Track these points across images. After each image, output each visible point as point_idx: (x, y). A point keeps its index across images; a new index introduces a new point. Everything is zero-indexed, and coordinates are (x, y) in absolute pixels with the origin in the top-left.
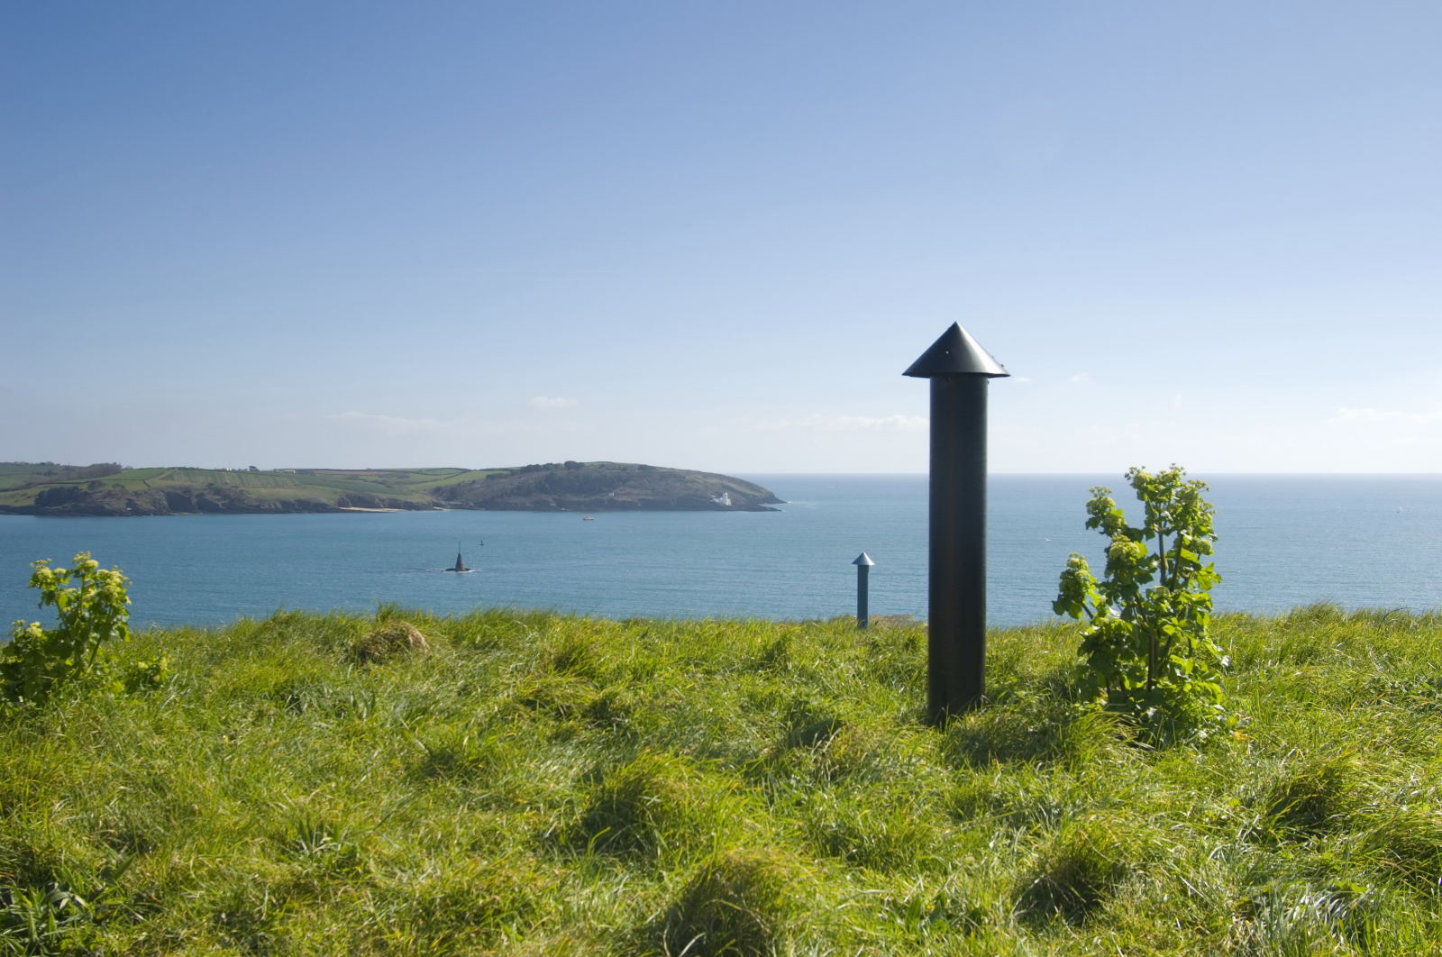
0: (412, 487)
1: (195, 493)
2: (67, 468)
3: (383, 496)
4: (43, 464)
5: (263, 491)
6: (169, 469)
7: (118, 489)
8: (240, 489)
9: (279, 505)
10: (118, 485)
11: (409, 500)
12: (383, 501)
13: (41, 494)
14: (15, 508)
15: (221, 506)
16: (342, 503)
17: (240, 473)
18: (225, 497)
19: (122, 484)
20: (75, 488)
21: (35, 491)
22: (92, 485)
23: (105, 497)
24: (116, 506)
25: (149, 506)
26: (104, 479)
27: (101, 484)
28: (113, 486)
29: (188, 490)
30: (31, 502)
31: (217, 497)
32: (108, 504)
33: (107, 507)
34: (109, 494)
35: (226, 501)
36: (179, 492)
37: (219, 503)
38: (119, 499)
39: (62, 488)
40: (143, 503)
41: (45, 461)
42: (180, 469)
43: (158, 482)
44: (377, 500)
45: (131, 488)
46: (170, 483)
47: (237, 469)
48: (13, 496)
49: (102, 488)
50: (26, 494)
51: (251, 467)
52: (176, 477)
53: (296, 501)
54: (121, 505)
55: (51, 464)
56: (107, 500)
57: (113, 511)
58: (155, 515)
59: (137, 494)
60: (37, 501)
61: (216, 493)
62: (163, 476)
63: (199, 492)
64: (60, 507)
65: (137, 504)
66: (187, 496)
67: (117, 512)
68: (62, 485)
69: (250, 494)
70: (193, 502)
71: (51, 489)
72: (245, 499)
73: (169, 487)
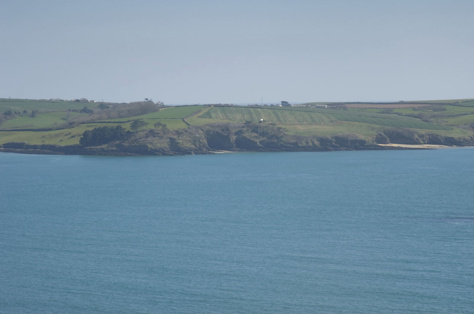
0: (451, 121)
1: (233, 131)
2: (102, 106)
3: (423, 132)
4: (77, 101)
5: (301, 128)
6: (205, 106)
7: (161, 127)
8: (278, 126)
9: (317, 143)
10: (159, 124)
11: (450, 136)
12: (422, 136)
13: (86, 134)
14: (60, 147)
15: (258, 143)
16: (380, 139)
17: (273, 108)
18: (263, 134)
19: (163, 122)
20: (118, 127)
21: (80, 130)
22: (135, 124)
23: (147, 136)
24: (159, 145)
25: (190, 145)
26: (144, 117)
27: (144, 124)
28: (155, 125)
29: (226, 128)
30: (76, 142)
31: (256, 135)
32: (151, 143)
33: (150, 146)
34: (152, 133)
35: (265, 138)
36: (217, 129)
37: (255, 140)
38: (161, 137)
39: (105, 127)
40: (184, 142)
41: (79, 99)
42: (216, 106)
43: (196, 121)
44: (416, 136)
45: (172, 126)
46: (208, 121)
47: (269, 105)
48: (57, 136)
49: (145, 128)
50: (70, 133)
51: (283, 102)
52: (213, 115)
53: (333, 137)
54: (163, 144)
55: (85, 101)
56: (149, 139)
57: (156, 150)
58: (196, 154)
59: (178, 133)
60: (82, 140)
61: (254, 131)
62: (201, 114)
63: (237, 130)
64: (104, 146)
65: (178, 143)
66: (226, 134)
67: (159, 152)
68: (105, 124)
69: (287, 131)
70: (231, 140)
71: (95, 129)
72: (282, 137)
73: (207, 125)
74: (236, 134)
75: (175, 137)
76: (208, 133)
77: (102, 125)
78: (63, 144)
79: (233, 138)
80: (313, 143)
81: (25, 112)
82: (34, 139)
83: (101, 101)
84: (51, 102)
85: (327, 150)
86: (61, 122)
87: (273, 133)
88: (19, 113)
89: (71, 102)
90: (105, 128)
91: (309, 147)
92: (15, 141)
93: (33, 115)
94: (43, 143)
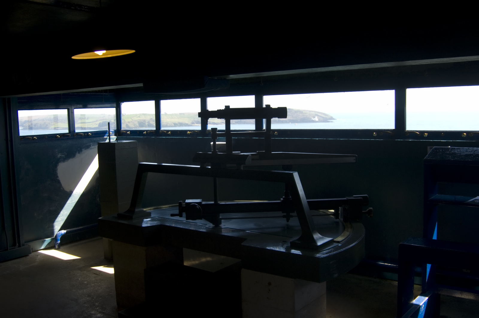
6: (139, 114)
13: (100, 123)
19: (124, 119)
40: (131, 125)
42: (142, 114)
43: (135, 118)
46: (139, 118)
62: (137, 116)
66: (144, 123)
75: (128, 124)
76: (139, 122)
77: (105, 121)
78: (93, 127)
79: (147, 124)
80: (172, 124)
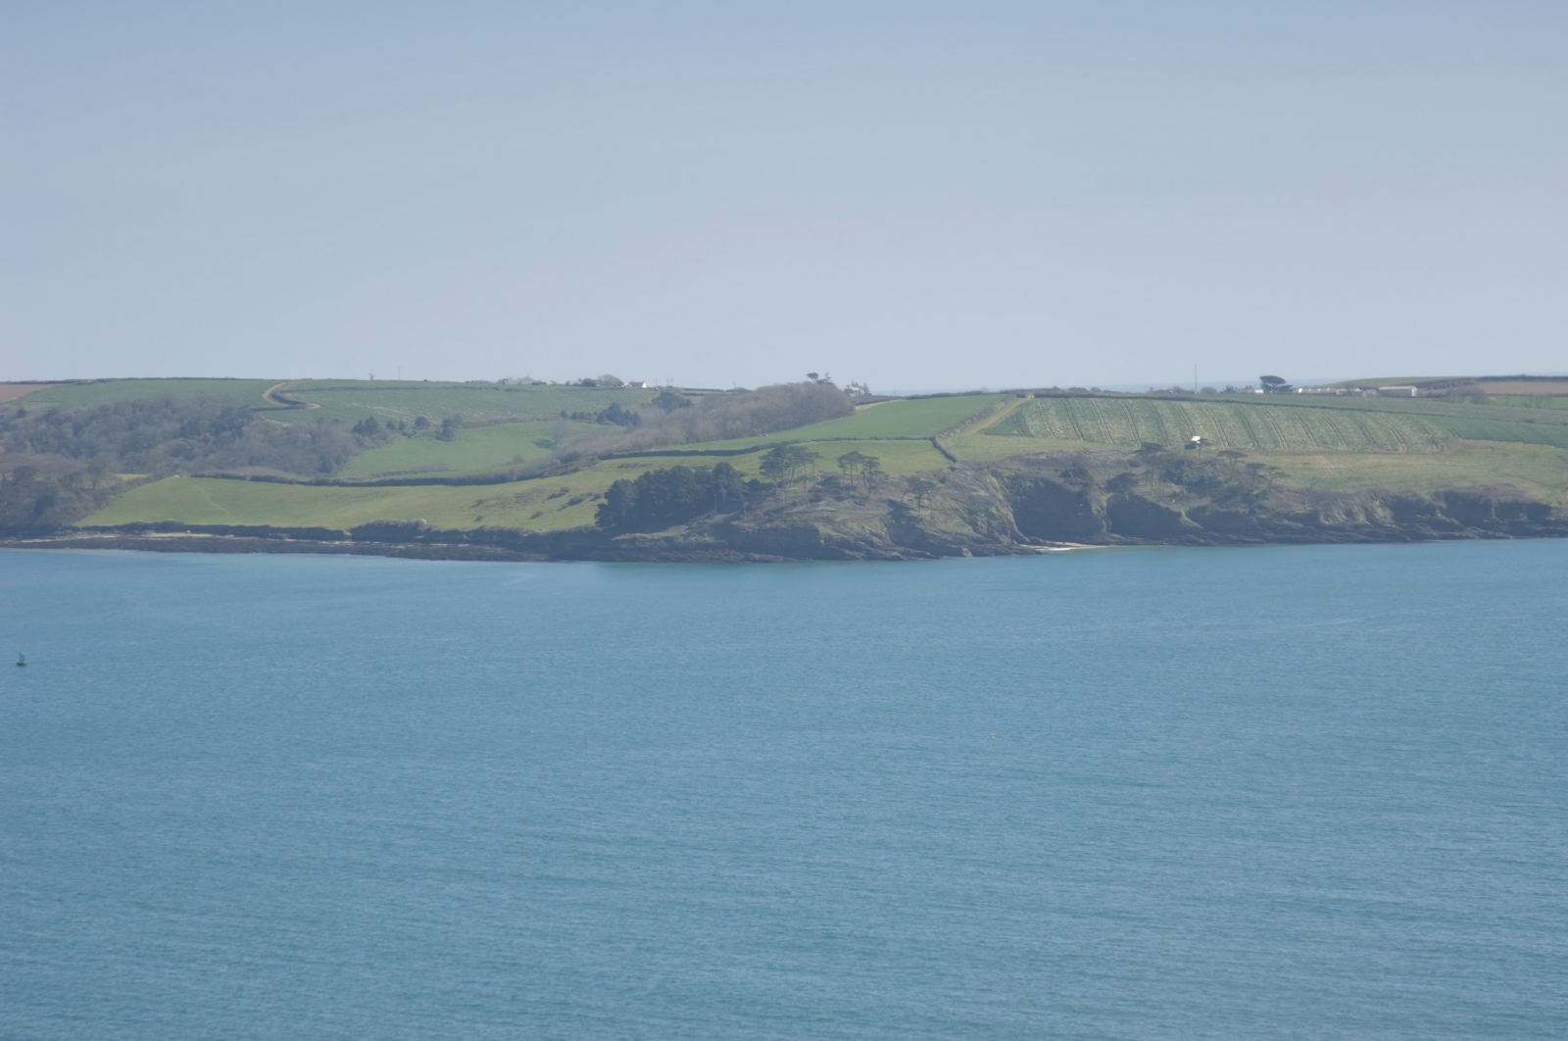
1: (1100, 477)
2: (668, 398)
4: (588, 384)
5: (1330, 467)
6: (1008, 395)
7: (860, 467)
8: (1249, 460)
9: (1382, 514)
10: (852, 458)
13: (615, 492)
14: (534, 536)
15: (1185, 518)
17: (1231, 397)
18: (1200, 487)
19: (867, 452)
20: (720, 470)
21: (597, 480)
22: (777, 459)
23: (816, 498)
24: (856, 527)
25: (956, 526)
26: (804, 436)
27: (803, 456)
28: (842, 461)
29: (1077, 469)
30: (585, 517)
31: (1177, 489)
32: (828, 520)
33: (824, 530)
34: (831, 487)
35: (1206, 501)
36: (1047, 473)
37: (1176, 507)
38: (861, 501)
39: (679, 468)
40: (937, 516)
41: (594, 377)
42: (1042, 394)
43: (978, 444)
45: (900, 463)
46: (1016, 444)
47: (1220, 389)
48: (522, 499)
49: (806, 469)
50: (565, 491)
51: (1266, 379)
52: (1033, 425)
53: (1437, 495)
54: (868, 522)
55: (612, 385)
56: (822, 505)
57: (844, 544)
58: (976, 554)
59: (917, 486)
60: (603, 514)
61: (1168, 477)
62: (991, 422)
63: (1112, 474)
64: (676, 532)
65: (918, 520)
66: (1076, 489)
67: (855, 548)
68: (677, 460)
69: (1282, 475)
70: (1094, 508)
71: (647, 476)
72: (1264, 495)
73: (1014, 458)
74: (1111, 486)
75: (906, 499)
76: (1014, 483)
77: (667, 464)
78: (542, 527)
79: (1101, 500)
81: (420, 422)
82: (449, 512)
83: (664, 385)
84: (504, 388)
85: (1419, 538)
86: (533, 455)
87: (1234, 483)
88: (402, 426)
89: (569, 389)
90: (677, 474)
91: (1357, 527)
92: (391, 518)
93: (446, 433)
94: (478, 525)
